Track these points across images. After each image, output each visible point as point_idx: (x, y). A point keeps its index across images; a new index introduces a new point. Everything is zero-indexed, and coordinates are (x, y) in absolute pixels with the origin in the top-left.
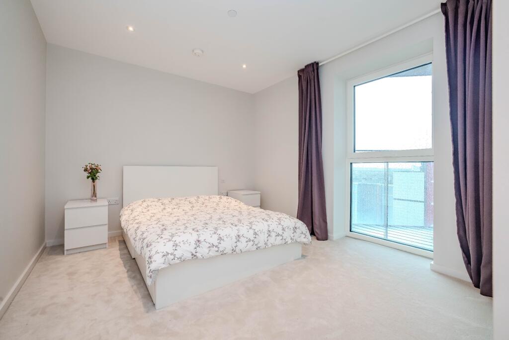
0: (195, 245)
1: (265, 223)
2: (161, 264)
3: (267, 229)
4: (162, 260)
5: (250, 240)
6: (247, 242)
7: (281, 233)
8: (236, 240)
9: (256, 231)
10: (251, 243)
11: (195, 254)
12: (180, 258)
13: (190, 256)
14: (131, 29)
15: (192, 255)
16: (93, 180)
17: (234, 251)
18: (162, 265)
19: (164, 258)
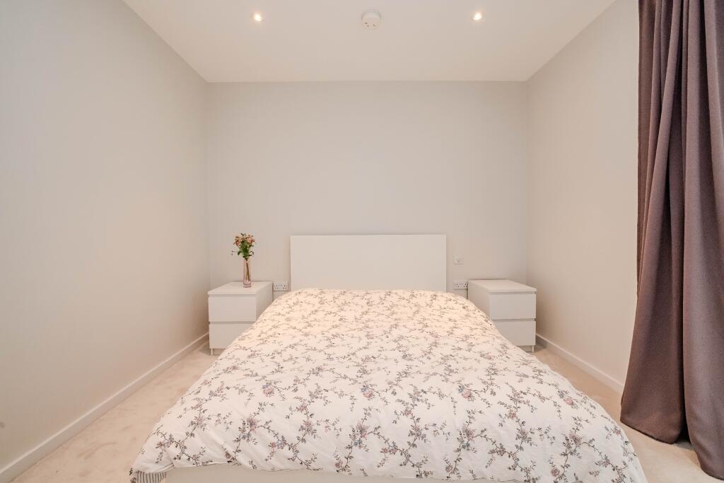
0: (239, 433)
1: (463, 404)
2: (151, 462)
3: (460, 426)
4: (154, 454)
5: (394, 449)
6: (385, 451)
7: (510, 447)
8: (349, 441)
9: (421, 425)
10: (398, 458)
11: (233, 455)
12: (196, 458)
13: (219, 457)
14: (258, 18)
15: (228, 455)
16: (246, 257)
17: (344, 470)
18: (150, 465)
19: (160, 450)
